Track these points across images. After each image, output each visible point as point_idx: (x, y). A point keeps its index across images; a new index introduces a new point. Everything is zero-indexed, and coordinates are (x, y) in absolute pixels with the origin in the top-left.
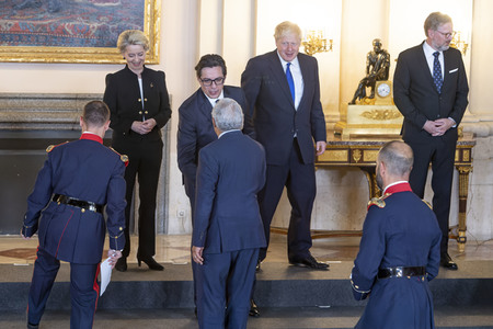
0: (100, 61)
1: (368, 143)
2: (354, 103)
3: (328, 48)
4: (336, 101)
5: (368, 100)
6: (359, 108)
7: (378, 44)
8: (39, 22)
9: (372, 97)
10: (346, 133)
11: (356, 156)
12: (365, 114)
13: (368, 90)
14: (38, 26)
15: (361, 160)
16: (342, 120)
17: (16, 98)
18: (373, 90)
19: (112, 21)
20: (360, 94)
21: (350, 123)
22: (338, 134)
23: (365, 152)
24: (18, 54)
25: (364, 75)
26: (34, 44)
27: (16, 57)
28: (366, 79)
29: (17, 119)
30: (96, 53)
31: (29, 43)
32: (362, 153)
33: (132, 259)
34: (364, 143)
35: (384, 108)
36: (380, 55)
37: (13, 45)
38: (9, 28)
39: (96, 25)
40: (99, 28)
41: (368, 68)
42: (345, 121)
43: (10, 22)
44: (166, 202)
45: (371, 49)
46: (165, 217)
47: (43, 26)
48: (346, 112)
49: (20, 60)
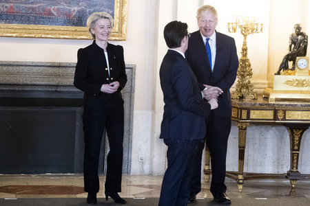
0: (79, 37)
1: (289, 105)
2: (279, 73)
3: (259, 30)
4: (265, 71)
5: (290, 71)
6: (284, 77)
7: (298, 28)
8: (30, 6)
9: (293, 69)
10: (273, 96)
11: (280, 115)
12: (288, 83)
13: (290, 64)
14: (29, 8)
15: (284, 119)
16: (270, 87)
17: (10, 65)
18: (294, 63)
19: (89, 5)
20: (284, 66)
21: (275, 89)
22: (267, 98)
23: (287, 112)
24: (13, 31)
25: (287, 52)
26: (26, 23)
27: (11, 33)
28: (288, 55)
29: (11, 82)
30: (76, 31)
31: (22, 22)
32: (285, 113)
34: (286, 105)
35: (303, 78)
36: (300, 37)
37: (9, 23)
38: (5, 10)
39: (76, 9)
40: (79, 11)
41: (290, 46)
42: (272, 88)
43: (6, 5)
44: (130, 149)
45: (293, 31)
46: (129, 161)
47: (33, 9)
48: (273, 80)
49: (14, 35)
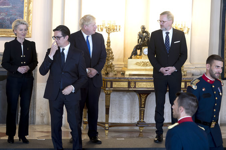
1: (138, 78)
2: (131, 58)
3: (118, 30)
4: (122, 56)
5: (138, 57)
6: (134, 61)
7: (143, 28)
9: (140, 55)
10: (127, 73)
11: (132, 85)
12: (137, 64)
13: (139, 51)
15: (135, 87)
16: (125, 67)
18: (141, 51)
19: (7, 15)
20: (134, 53)
21: (129, 68)
22: (123, 74)
23: (137, 83)
25: (136, 44)
28: (137, 46)
32: (135, 84)
33: (16, 137)
34: (136, 78)
35: (146, 60)
36: (144, 34)
41: (138, 40)
42: (127, 67)
44: (34, 108)
45: (140, 30)
46: (34, 116)
48: (127, 62)
